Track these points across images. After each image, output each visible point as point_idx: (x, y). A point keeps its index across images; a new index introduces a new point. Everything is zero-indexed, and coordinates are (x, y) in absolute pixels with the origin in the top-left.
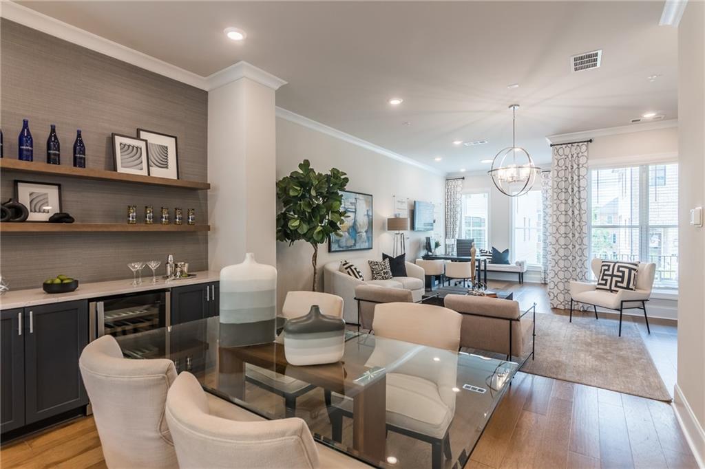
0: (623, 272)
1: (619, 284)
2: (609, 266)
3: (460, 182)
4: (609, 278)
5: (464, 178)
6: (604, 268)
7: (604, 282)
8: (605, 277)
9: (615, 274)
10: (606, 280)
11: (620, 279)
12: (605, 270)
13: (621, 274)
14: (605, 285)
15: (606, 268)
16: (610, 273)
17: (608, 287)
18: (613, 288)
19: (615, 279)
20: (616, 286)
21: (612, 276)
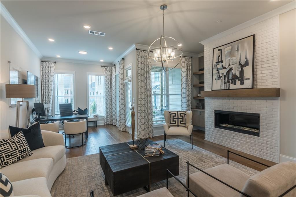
0: (183, 116)
1: (182, 122)
2: (175, 114)
3: (53, 64)
4: (177, 120)
5: (56, 62)
6: (172, 115)
7: (174, 122)
8: (174, 120)
9: (179, 117)
10: (175, 121)
11: (182, 120)
12: (173, 116)
13: (182, 117)
14: (175, 123)
15: (174, 115)
16: (177, 117)
17: (177, 124)
18: (179, 125)
19: (179, 120)
20: (181, 123)
21: (178, 119)
